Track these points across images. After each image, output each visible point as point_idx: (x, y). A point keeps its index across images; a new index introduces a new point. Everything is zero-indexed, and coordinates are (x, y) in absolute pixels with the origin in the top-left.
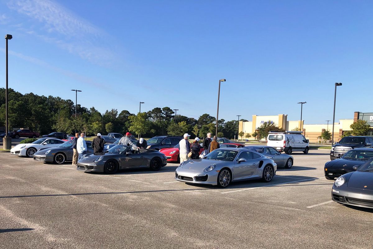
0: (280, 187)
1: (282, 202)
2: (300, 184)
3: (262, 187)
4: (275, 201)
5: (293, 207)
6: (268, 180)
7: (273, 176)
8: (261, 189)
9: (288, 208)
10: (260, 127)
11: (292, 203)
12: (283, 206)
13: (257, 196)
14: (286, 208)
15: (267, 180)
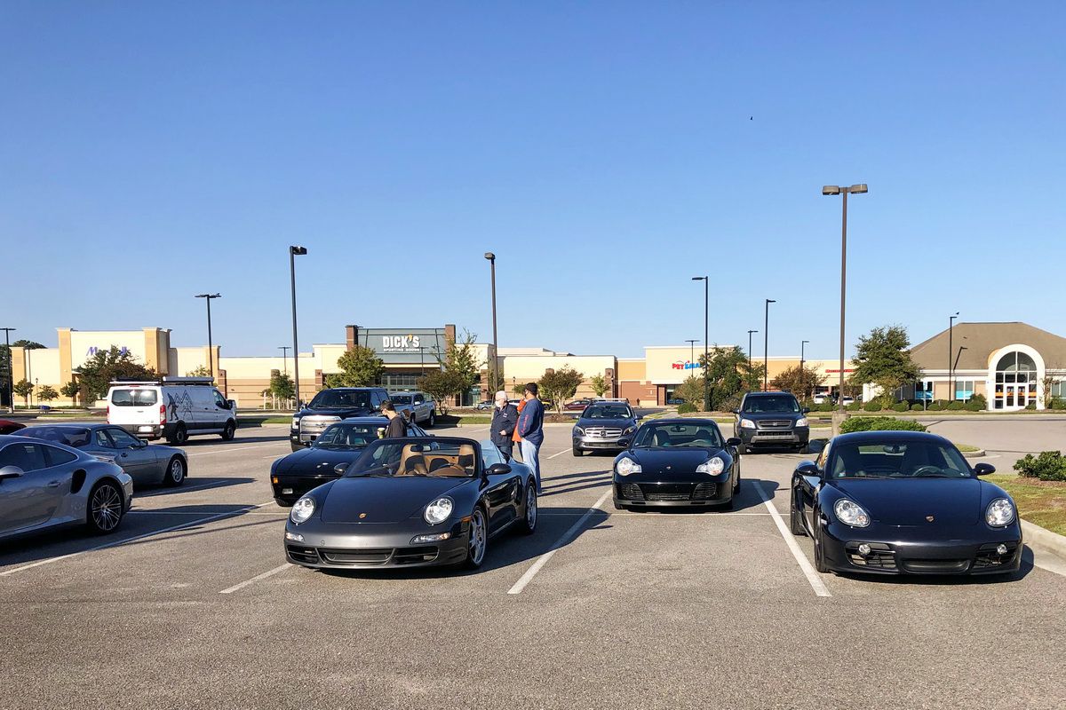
0: (145, 545)
1: (149, 588)
2: (208, 527)
3: (86, 553)
4: (126, 589)
5: (181, 598)
6: (108, 526)
7: (123, 513)
8: (81, 558)
9: (165, 604)
10: (84, 367)
11: (180, 586)
12: (150, 600)
13: (65, 582)
14: (159, 605)
15: (104, 527)
